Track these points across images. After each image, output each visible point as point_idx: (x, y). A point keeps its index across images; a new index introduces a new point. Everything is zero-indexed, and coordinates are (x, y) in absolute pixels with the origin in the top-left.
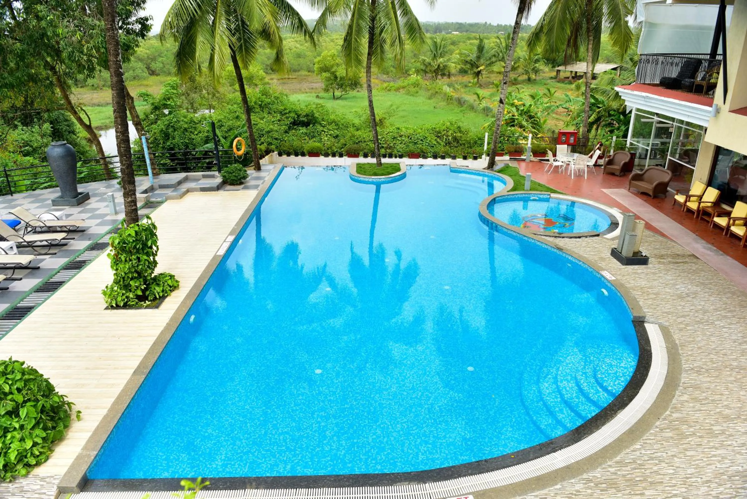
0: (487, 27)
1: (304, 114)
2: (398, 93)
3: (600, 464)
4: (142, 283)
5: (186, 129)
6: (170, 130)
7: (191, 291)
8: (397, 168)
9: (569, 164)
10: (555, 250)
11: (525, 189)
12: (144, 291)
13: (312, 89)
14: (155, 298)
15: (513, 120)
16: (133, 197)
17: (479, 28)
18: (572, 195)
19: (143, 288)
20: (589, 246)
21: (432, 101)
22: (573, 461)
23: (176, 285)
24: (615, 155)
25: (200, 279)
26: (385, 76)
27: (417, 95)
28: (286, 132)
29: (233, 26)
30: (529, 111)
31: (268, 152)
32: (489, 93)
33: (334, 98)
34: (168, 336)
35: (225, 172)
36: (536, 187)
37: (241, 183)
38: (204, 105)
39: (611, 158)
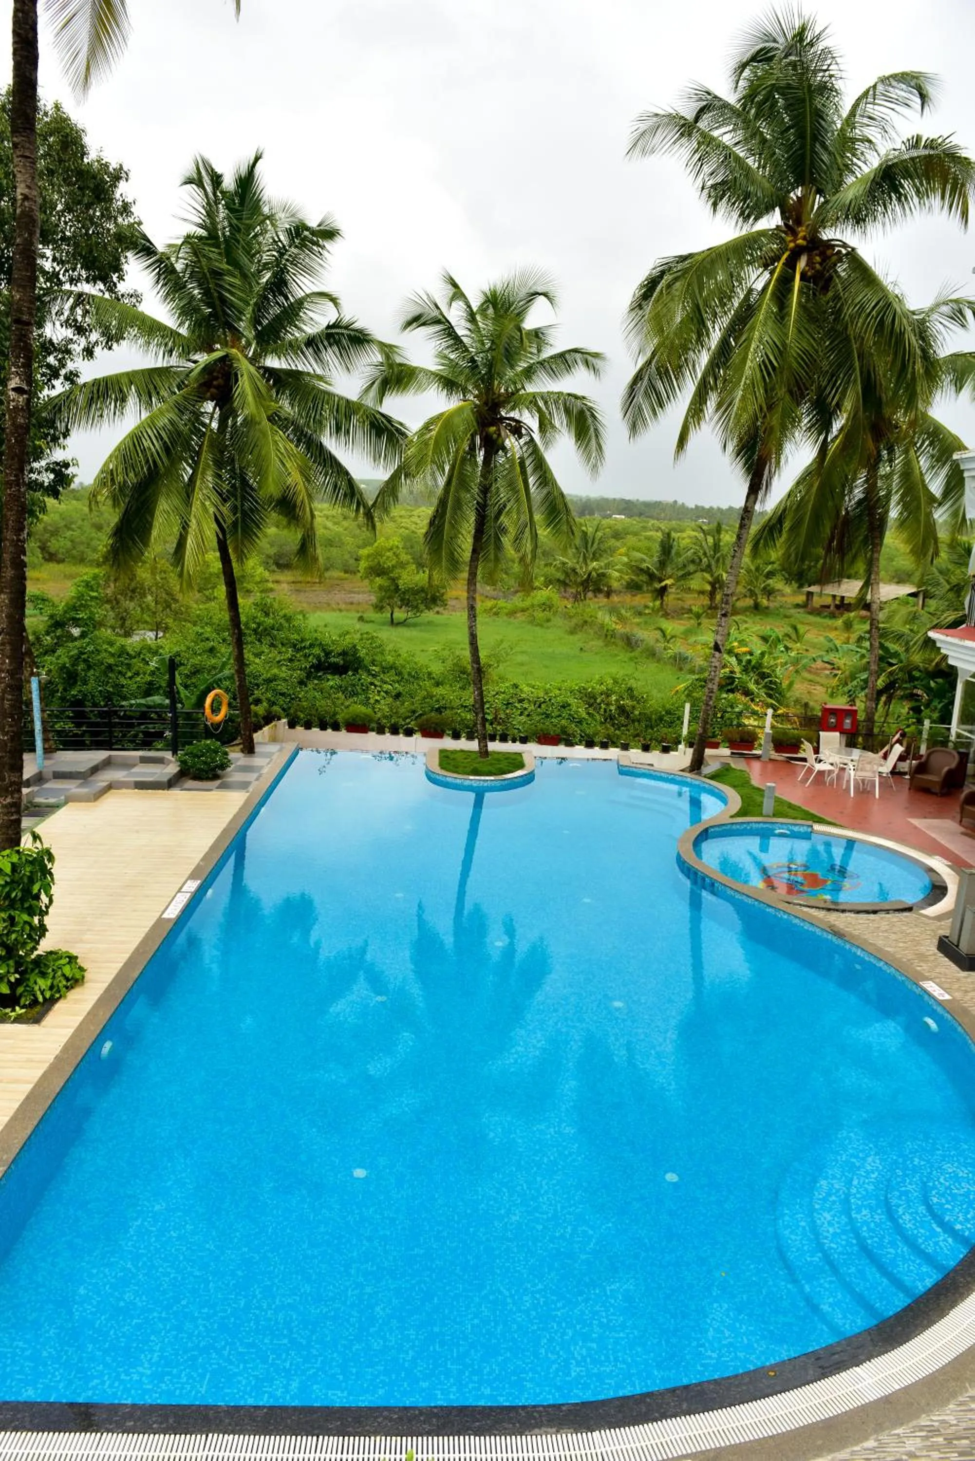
0: (677, 511)
1: (339, 649)
2: (512, 620)
3: (954, 1395)
4: (12, 970)
5: (110, 667)
6: (81, 667)
7: (107, 990)
8: (516, 762)
9: (843, 769)
10: (830, 937)
11: (764, 812)
12: (13, 986)
13: (352, 603)
14: (35, 1002)
15: (730, 679)
16: (16, 796)
17: (663, 510)
18: (853, 828)
19: (12, 979)
20: (895, 929)
21: (576, 637)
22: (898, 1387)
23: (78, 976)
24: (929, 755)
25: (129, 964)
26: (488, 588)
27: (549, 624)
28: (302, 683)
29: (226, 487)
30: (759, 666)
31: (269, 719)
32: (682, 628)
33: (393, 623)
34: (58, 1084)
35: (186, 754)
36: (784, 810)
37: (216, 777)
38: (146, 622)
39: (923, 759)
